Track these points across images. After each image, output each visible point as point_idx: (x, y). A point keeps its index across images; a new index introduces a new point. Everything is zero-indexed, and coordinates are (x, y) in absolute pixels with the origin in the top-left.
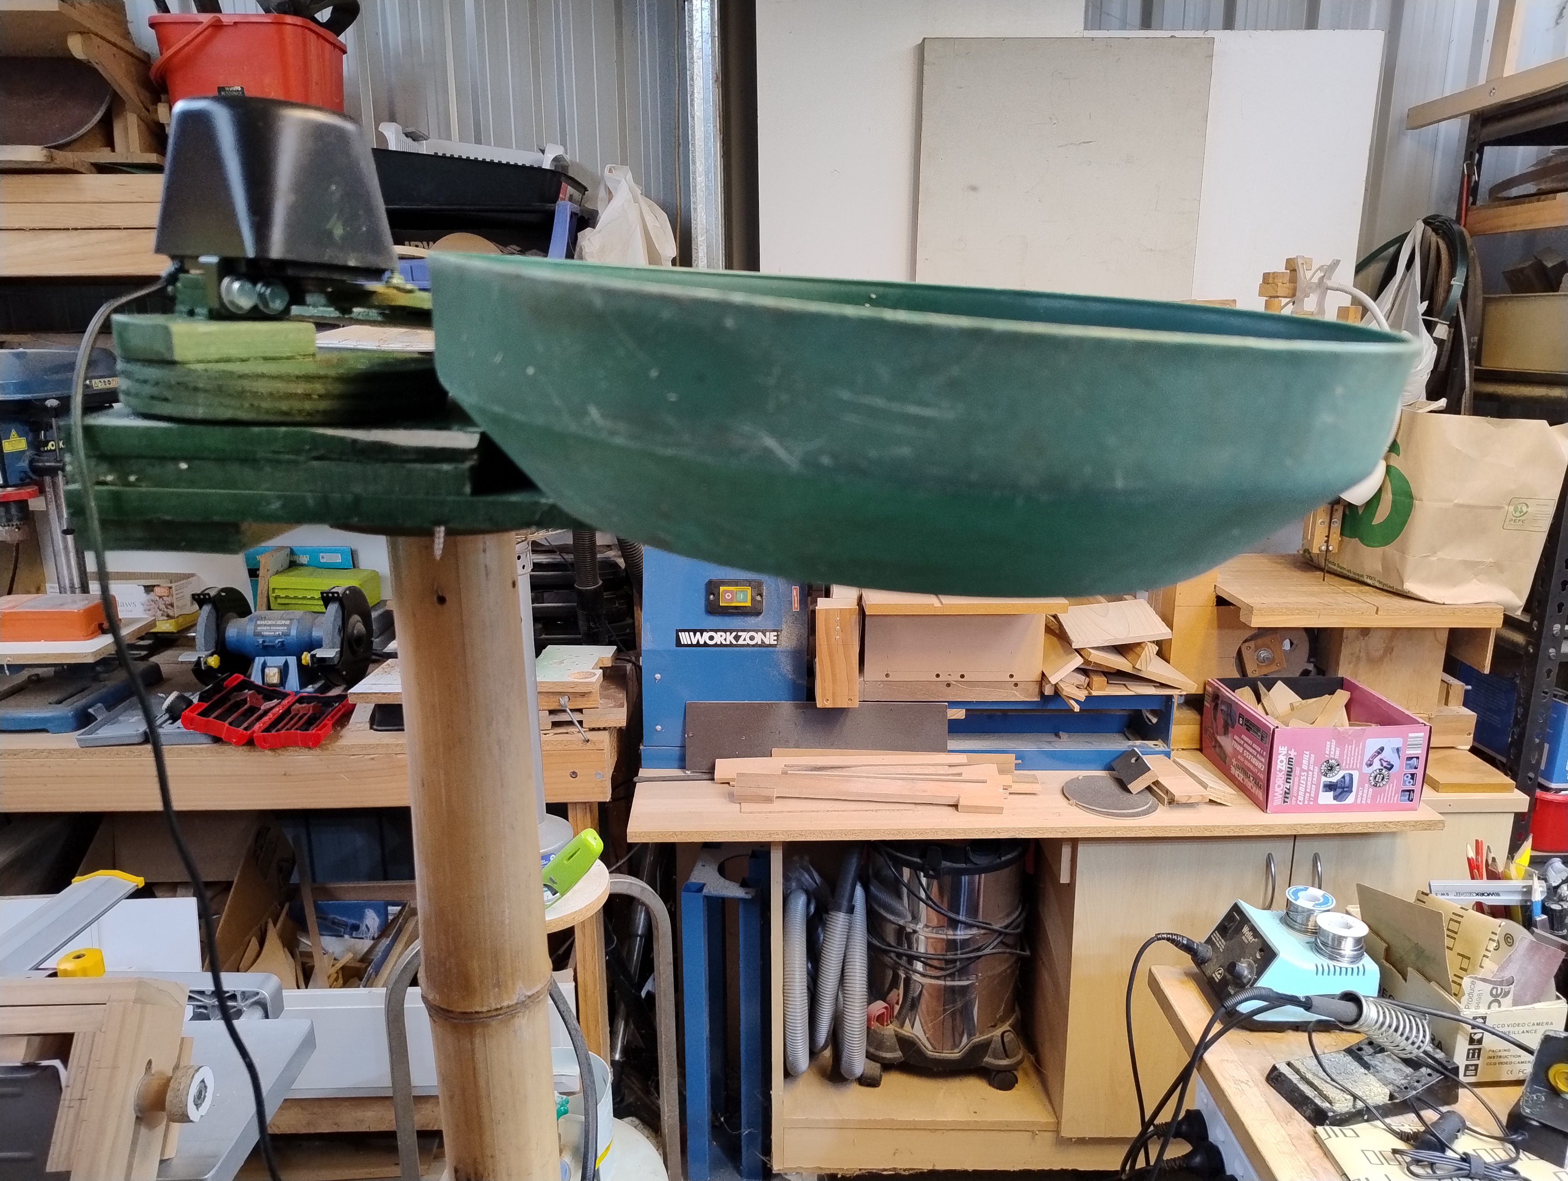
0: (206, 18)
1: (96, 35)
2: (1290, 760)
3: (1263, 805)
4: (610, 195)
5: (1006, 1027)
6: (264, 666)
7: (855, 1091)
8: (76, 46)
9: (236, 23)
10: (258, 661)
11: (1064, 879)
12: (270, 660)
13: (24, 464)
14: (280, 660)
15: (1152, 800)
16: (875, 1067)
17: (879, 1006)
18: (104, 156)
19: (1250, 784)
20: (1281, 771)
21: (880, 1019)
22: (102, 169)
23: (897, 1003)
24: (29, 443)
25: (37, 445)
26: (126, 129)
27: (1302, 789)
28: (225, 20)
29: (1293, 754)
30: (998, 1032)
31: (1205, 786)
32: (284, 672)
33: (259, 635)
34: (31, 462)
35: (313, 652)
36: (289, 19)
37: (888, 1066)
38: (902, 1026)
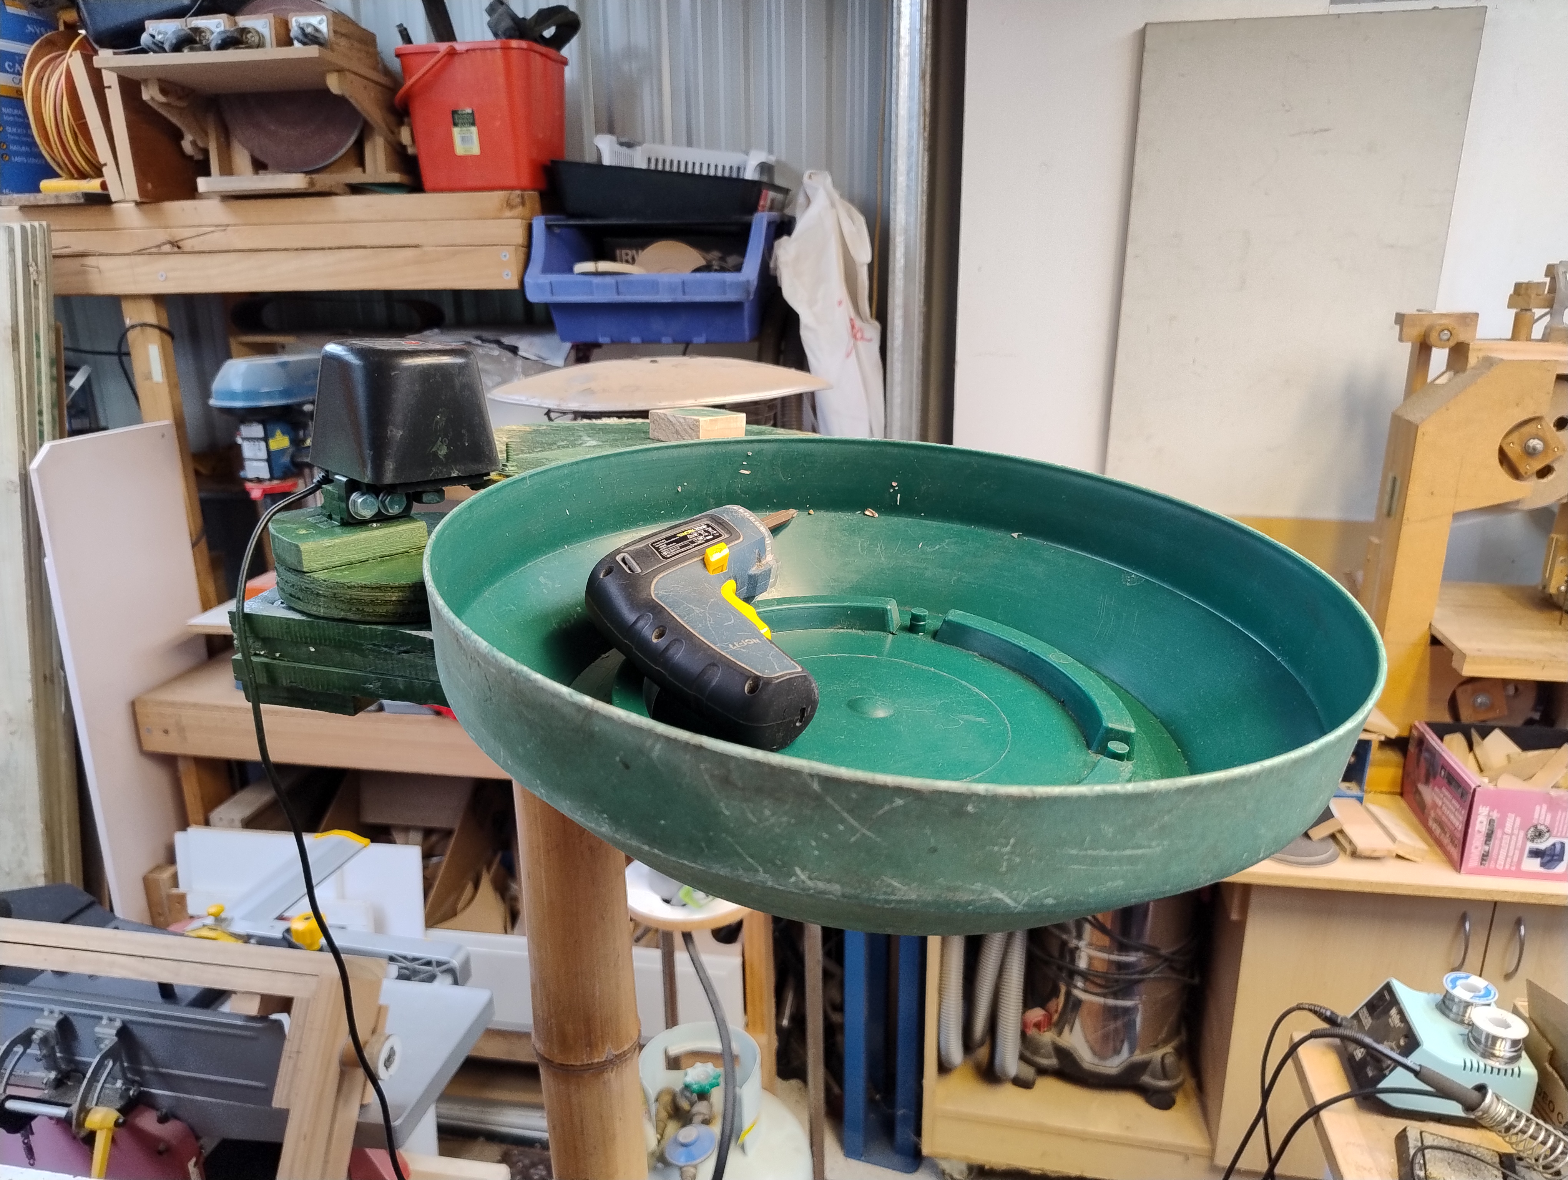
0: (443, 47)
1: (349, 71)
2: (1491, 822)
3: (1457, 864)
4: (808, 201)
5: (1168, 1049)
7: (1009, 1092)
8: (333, 83)
9: (467, 51)
11: (1234, 916)
13: (286, 459)
15: (1333, 848)
16: (1028, 1072)
17: (1036, 1014)
18: (356, 176)
19: (1446, 841)
20: (1479, 832)
21: (1038, 1026)
22: (356, 189)
23: (1056, 1011)
24: (291, 441)
25: (297, 443)
26: (374, 153)
27: (1503, 853)
28: (459, 47)
29: (1495, 815)
30: (1158, 1054)
31: (1393, 839)
34: (293, 457)
36: (514, 43)
37: (1042, 1071)
38: (1060, 1033)
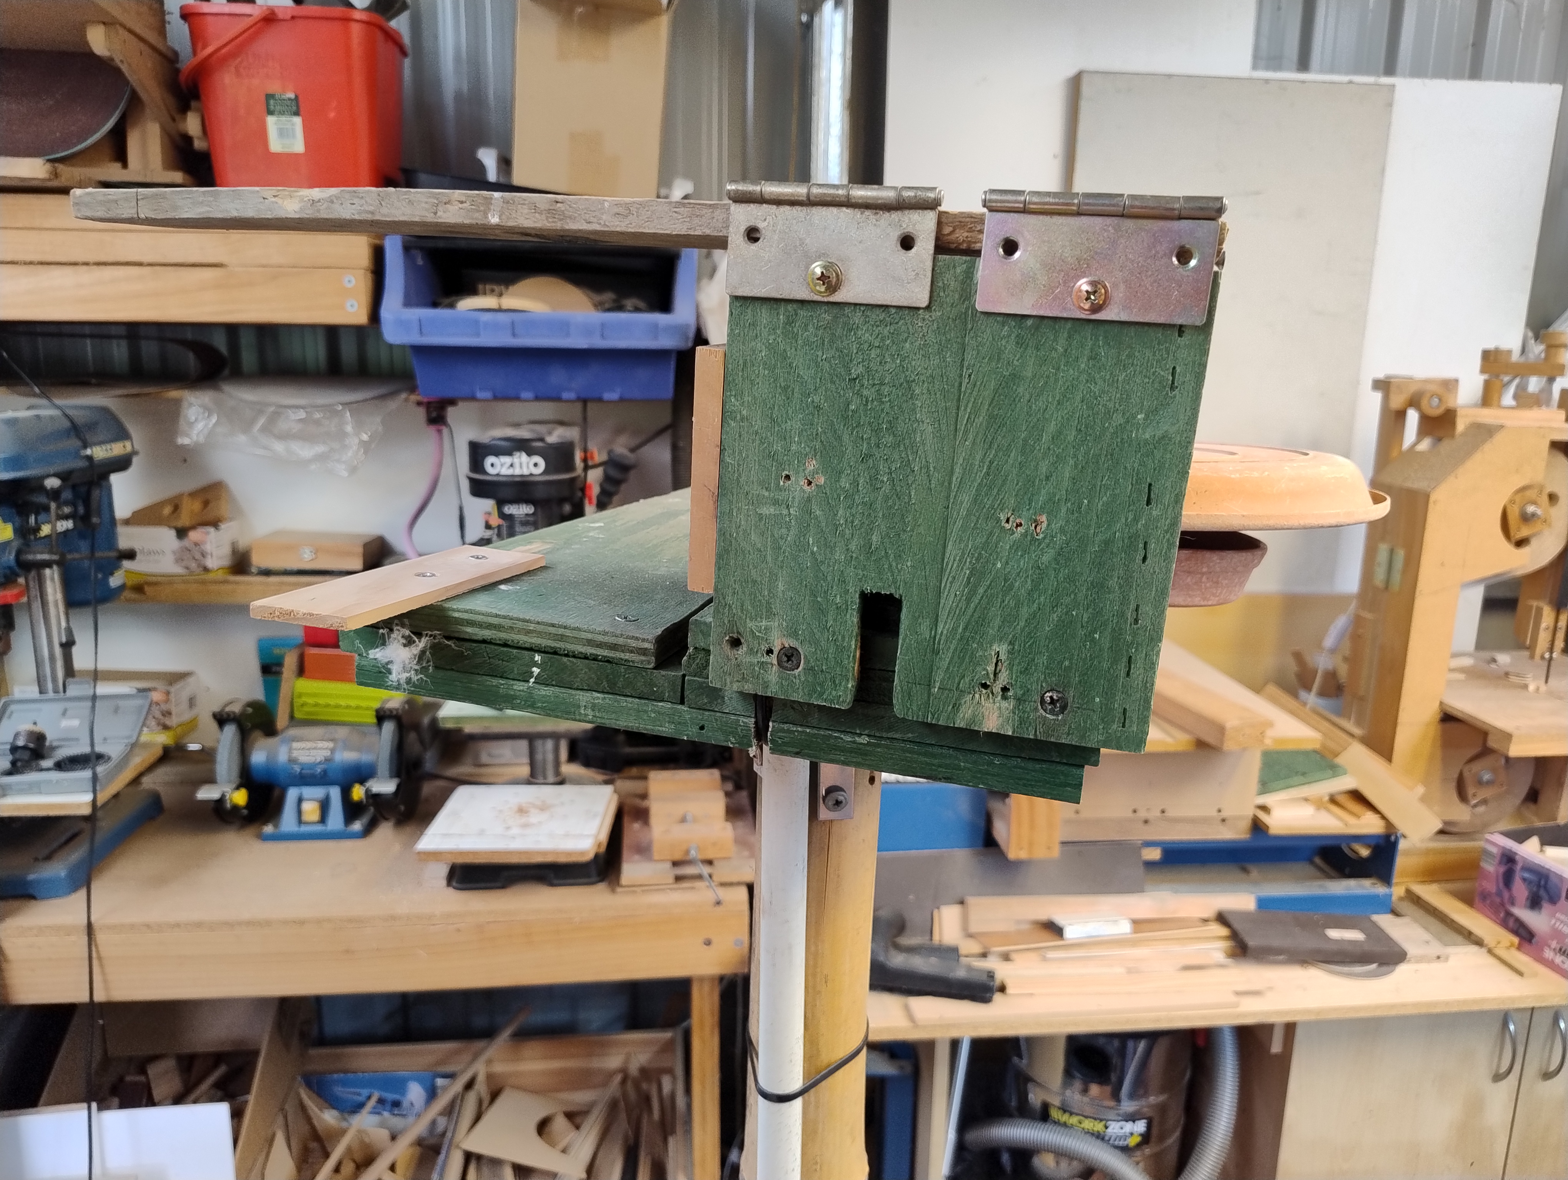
1: (121, 25)
6: (300, 800)
8: (97, 40)
9: (293, 18)
10: (292, 794)
11: (1277, 1049)
12: (309, 792)
13: (9, 557)
14: (318, 792)
18: (113, 172)
24: (16, 531)
25: (25, 533)
26: (144, 144)
28: (280, 11)
32: (325, 806)
33: (292, 761)
34: (19, 553)
35: (368, 784)
